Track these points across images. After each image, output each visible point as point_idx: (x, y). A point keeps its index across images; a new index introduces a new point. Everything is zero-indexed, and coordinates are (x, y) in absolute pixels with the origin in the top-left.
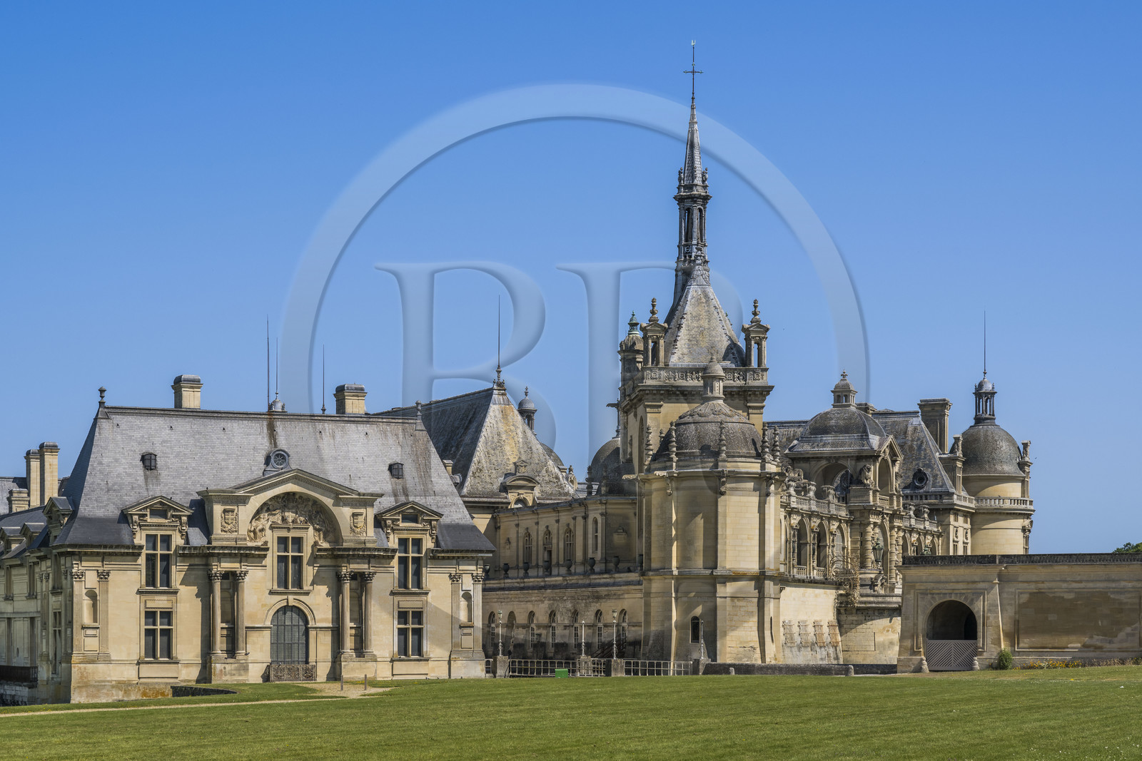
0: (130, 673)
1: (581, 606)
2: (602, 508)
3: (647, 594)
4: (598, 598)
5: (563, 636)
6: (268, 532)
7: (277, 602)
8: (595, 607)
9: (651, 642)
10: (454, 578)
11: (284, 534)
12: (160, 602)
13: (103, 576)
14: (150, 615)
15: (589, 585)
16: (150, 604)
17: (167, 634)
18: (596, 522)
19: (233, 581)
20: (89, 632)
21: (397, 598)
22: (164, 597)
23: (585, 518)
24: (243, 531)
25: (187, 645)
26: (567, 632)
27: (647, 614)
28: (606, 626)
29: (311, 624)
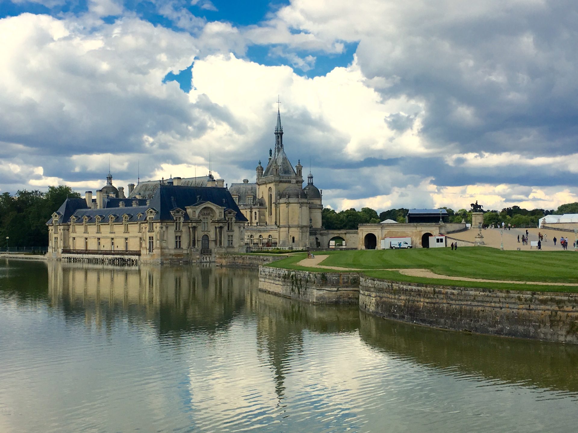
0: (172, 252)
1: (254, 234)
2: (258, 210)
3: (279, 232)
4: (260, 231)
5: (247, 241)
6: (201, 216)
7: (202, 234)
8: (259, 234)
9: (281, 243)
10: (240, 228)
11: (204, 217)
12: (179, 234)
13: (167, 228)
14: (176, 237)
15: (257, 229)
16: (177, 235)
17: (180, 242)
18: (256, 213)
19: (194, 228)
20: (164, 242)
21: (228, 233)
22: (179, 233)
23: (251, 212)
24: (197, 216)
25: (185, 244)
26: (249, 240)
27: (279, 236)
28: (263, 239)
29: (210, 239)
